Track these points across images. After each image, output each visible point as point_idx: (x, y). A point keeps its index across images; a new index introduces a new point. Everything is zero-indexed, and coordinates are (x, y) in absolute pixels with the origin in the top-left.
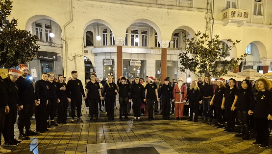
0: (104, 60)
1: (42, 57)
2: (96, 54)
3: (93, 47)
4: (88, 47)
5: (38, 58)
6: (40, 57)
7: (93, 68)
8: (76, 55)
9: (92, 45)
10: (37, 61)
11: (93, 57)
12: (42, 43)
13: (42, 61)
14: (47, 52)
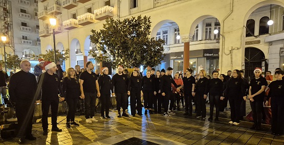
0: (281, 48)
1: (208, 55)
2: (271, 43)
3: (268, 35)
4: (261, 36)
5: (204, 56)
6: (206, 55)
7: (265, 60)
8: (233, 48)
9: (267, 32)
10: (203, 59)
11: (267, 47)
12: (209, 41)
13: (208, 58)
14: (212, 49)
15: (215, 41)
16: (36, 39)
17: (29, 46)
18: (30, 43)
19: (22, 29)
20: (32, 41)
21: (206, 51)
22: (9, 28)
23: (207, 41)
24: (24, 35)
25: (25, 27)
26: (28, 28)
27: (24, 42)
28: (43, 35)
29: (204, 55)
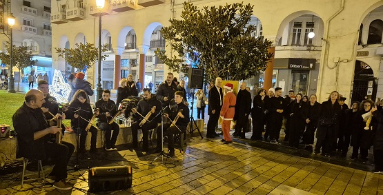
1: (295, 66)
2: (382, 57)
3: (380, 45)
4: (370, 46)
5: (289, 68)
6: (292, 66)
7: (373, 79)
8: (341, 60)
9: (379, 42)
10: (287, 71)
11: (378, 62)
12: (298, 48)
13: (294, 71)
14: (302, 59)
15: (305, 48)
16: (43, 26)
17: (32, 35)
18: (34, 30)
19: (23, 9)
20: (36, 29)
21: (292, 61)
22: (5, 7)
23: (295, 47)
24: (26, 19)
25: (28, 8)
26: (32, 9)
27: (26, 29)
28: (57, 20)
29: (289, 66)
